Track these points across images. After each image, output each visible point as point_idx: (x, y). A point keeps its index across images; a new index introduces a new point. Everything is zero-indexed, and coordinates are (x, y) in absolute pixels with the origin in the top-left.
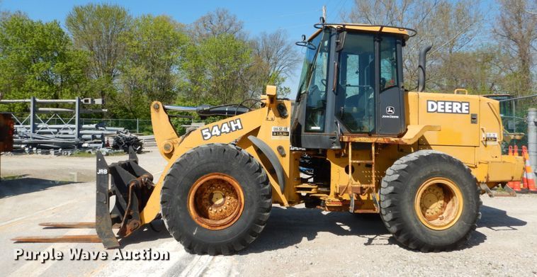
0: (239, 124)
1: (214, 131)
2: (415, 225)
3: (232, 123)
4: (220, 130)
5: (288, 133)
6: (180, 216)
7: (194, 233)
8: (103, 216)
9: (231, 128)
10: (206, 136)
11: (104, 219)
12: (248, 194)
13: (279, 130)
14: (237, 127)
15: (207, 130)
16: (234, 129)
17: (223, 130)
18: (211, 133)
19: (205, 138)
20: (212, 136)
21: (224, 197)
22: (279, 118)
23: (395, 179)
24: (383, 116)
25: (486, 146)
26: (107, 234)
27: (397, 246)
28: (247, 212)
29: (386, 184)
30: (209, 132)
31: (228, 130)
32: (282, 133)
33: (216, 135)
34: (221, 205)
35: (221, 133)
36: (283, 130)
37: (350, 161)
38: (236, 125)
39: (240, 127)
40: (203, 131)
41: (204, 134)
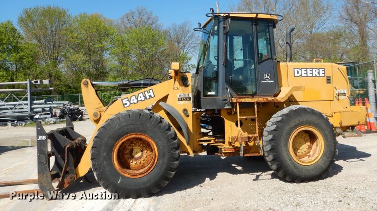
0: (151, 94)
1: (132, 100)
2: (289, 163)
3: (146, 93)
4: (137, 99)
5: (190, 98)
6: (107, 169)
7: (119, 182)
8: (44, 174)
9: (145, 97)
10: (126, 104)
11: (45, 175)
12: (161, 148)
13: (183, 97)
14: (150, 96)
15: (127, 99)
16: (148, 97)
17: (139, 99)
18: (130, 102)
19: (125, 106)
20: (131, 104)
21: (142, 151)
22: (183, 87)
23: (273, 129)
24: (262, 82)
25: (338, 100)
26: (48, 188)
27: (277, 180)
28: (161, 162)
29: (267, 133)
30: (128, 101)
31: (143, 98)
32: (186, 98)
33: (134, 103)
34: (140, 158)
35: (138, 101)
36: (186, 96)
37: (239, 117)
38: (149, 94)
39: (153, 96)
40: (124, 101)
41: (124, 103)
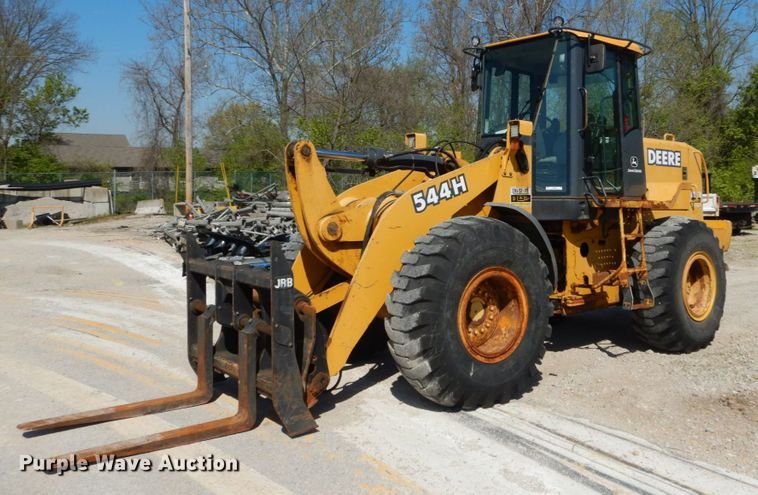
0: (462, 184)
1: (429, 196)
3: (454, 181)
4: (438, 194)
5: (529, 196)
7: (471, 374)
8: (286, 373)
9: (452, 190)
10: (419, 205)
11: (289, 377)
13: (518, 193)
14: (460, 189)
15: (420, 195)
16: (456, 192)
17: (442, 195)
18: (426, 200)
19: (419, 209)
20: (427, 205)
21: (485, 307)
22: (519, 173)
23: (663, 257)
24: (630, 171)
25: (693, 208)
26: (294, 407)
29: (650, 266)
30: (423, 197)
31: (448, 194)
32: (523, 196)
33: (432, 203)
34: (481, 321)
35: (440, 199)
36: (524, 193)
38: (459, 185)
39: (464, 189)
40: (415, 197)
41: (417, 202)
